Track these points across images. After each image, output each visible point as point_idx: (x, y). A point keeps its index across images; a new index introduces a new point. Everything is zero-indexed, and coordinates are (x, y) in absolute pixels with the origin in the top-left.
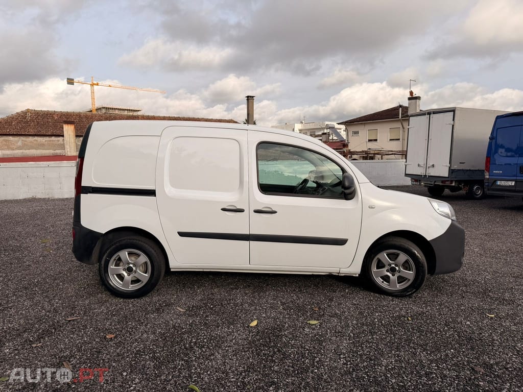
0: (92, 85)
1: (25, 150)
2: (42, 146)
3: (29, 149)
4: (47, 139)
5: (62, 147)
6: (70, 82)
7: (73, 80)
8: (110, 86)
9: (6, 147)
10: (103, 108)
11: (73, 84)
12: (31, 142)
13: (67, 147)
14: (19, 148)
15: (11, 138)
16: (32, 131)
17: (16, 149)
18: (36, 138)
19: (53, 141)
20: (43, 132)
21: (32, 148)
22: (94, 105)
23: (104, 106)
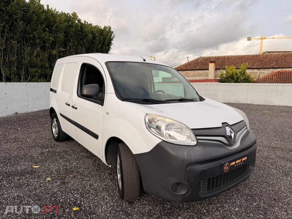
0: (262, 39)
1: (194, 77)
2: (201, 75)
3: (195, 77)
4: (204, 71)
5: (207, 75)
6: (249, 39)
7: (251, 38)
8: (273, 38)
9: (186, 76)
10: (267, 52)
11: (251, 40)
12: (197, 73)
13: (210, 75)
14: (191, 76)
15: (189, 72)
16: (198, 68)
17: (190, 77)
18: (199, 71)
19: (206, 72)
20: (203, 68)
21: (197, 76)
22: (262, 51)
23: (267, 51)
